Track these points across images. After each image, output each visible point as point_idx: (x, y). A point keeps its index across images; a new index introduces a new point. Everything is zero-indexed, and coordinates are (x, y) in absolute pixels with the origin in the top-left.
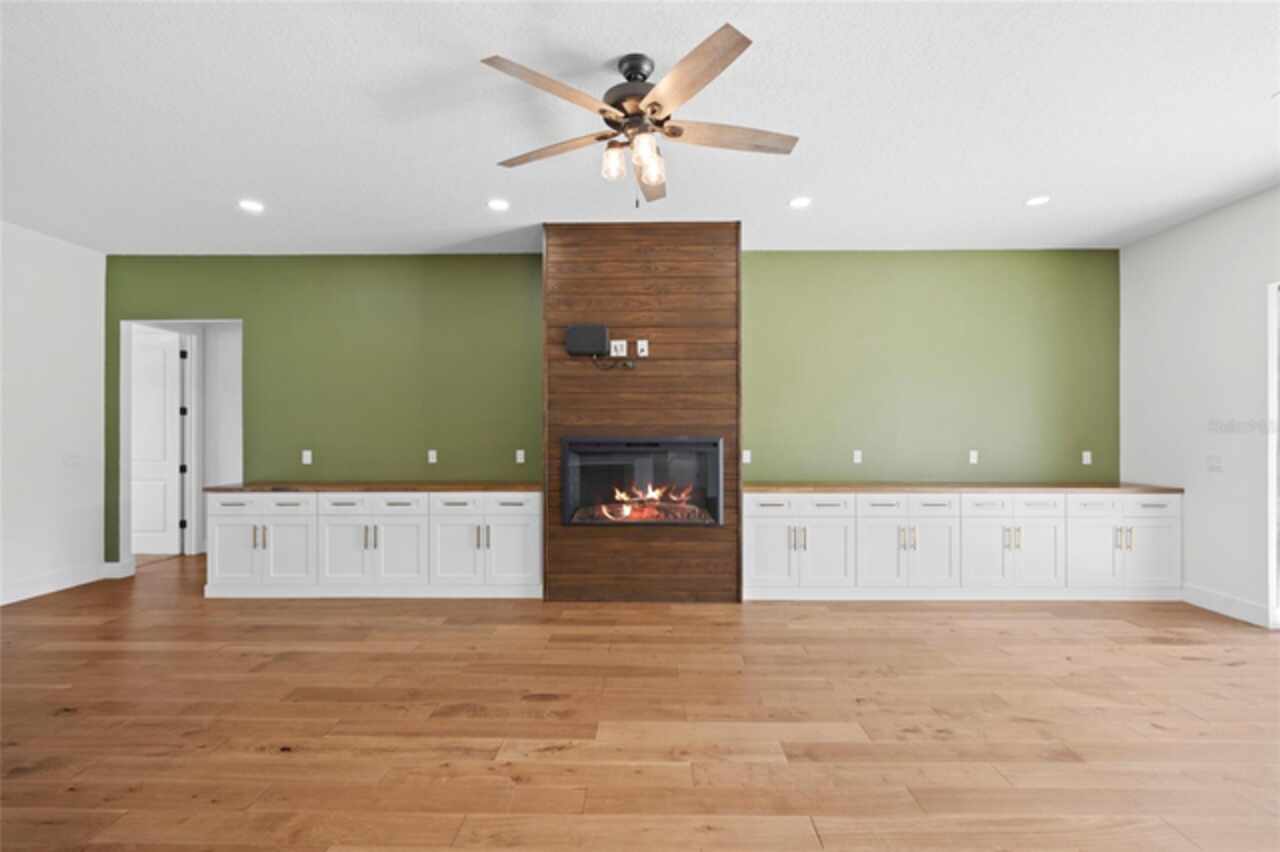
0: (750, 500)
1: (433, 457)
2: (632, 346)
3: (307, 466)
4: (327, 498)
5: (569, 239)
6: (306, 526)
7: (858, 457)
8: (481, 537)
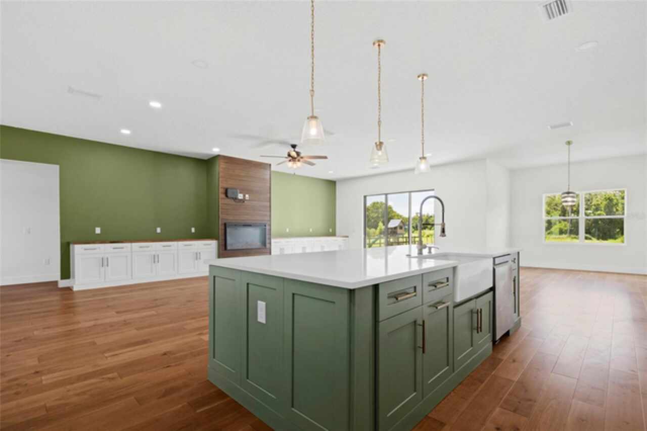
0: (273, 241)
1: (159, 230)
2: (244, 196)
3: (98, 234)
4: (136, 245)
5: (226, 161)
6: (126, 257)
7: (288, 230)
8: (197, 256)
